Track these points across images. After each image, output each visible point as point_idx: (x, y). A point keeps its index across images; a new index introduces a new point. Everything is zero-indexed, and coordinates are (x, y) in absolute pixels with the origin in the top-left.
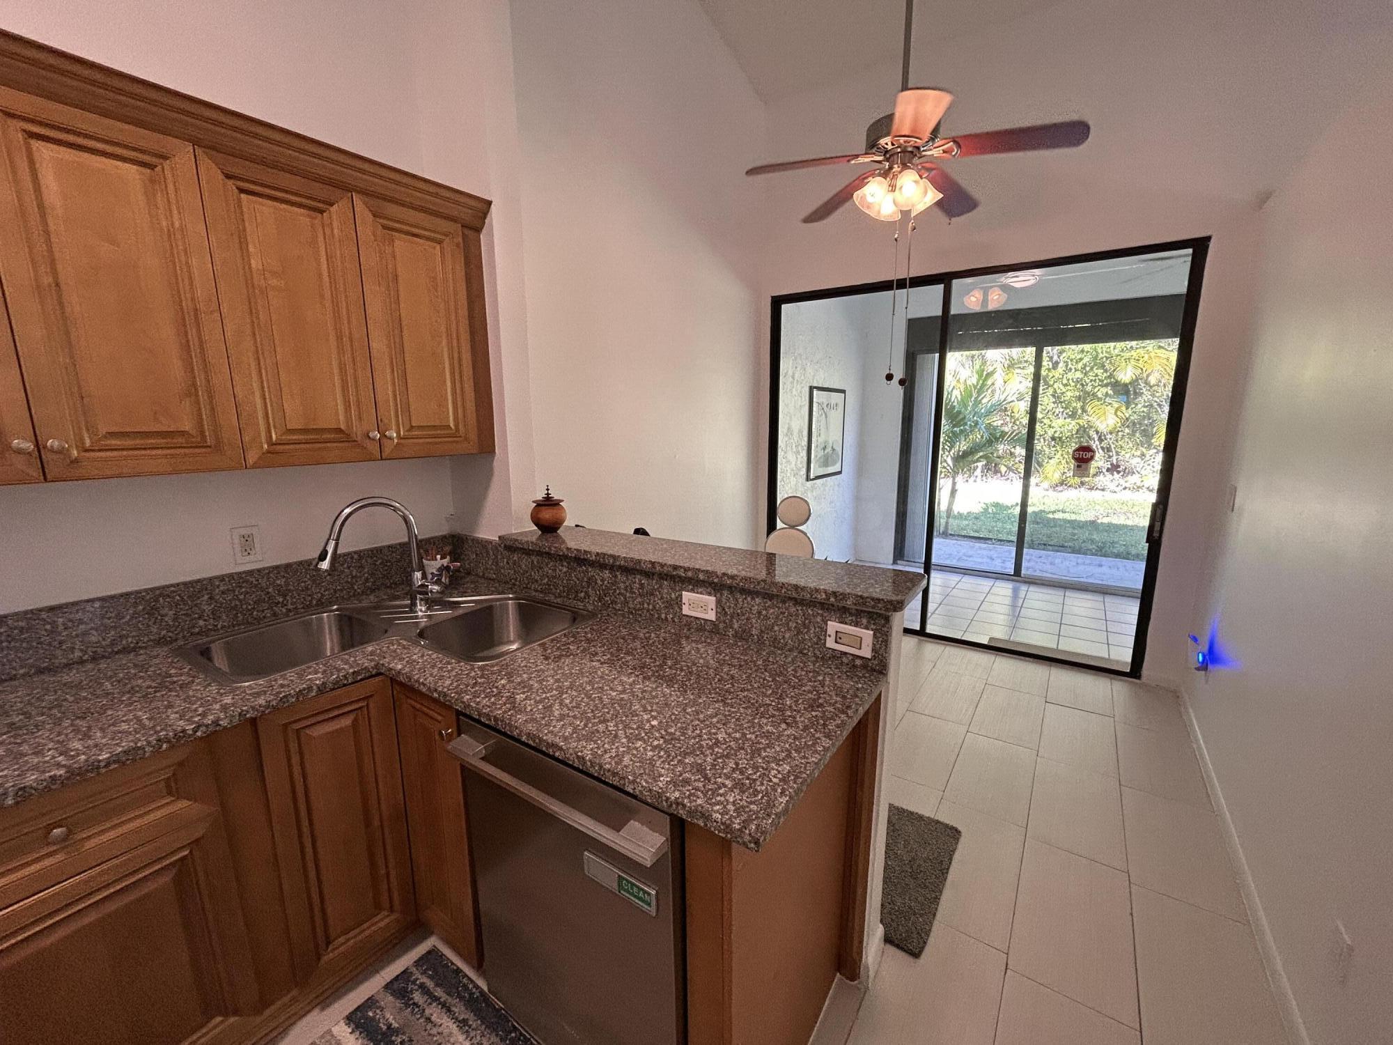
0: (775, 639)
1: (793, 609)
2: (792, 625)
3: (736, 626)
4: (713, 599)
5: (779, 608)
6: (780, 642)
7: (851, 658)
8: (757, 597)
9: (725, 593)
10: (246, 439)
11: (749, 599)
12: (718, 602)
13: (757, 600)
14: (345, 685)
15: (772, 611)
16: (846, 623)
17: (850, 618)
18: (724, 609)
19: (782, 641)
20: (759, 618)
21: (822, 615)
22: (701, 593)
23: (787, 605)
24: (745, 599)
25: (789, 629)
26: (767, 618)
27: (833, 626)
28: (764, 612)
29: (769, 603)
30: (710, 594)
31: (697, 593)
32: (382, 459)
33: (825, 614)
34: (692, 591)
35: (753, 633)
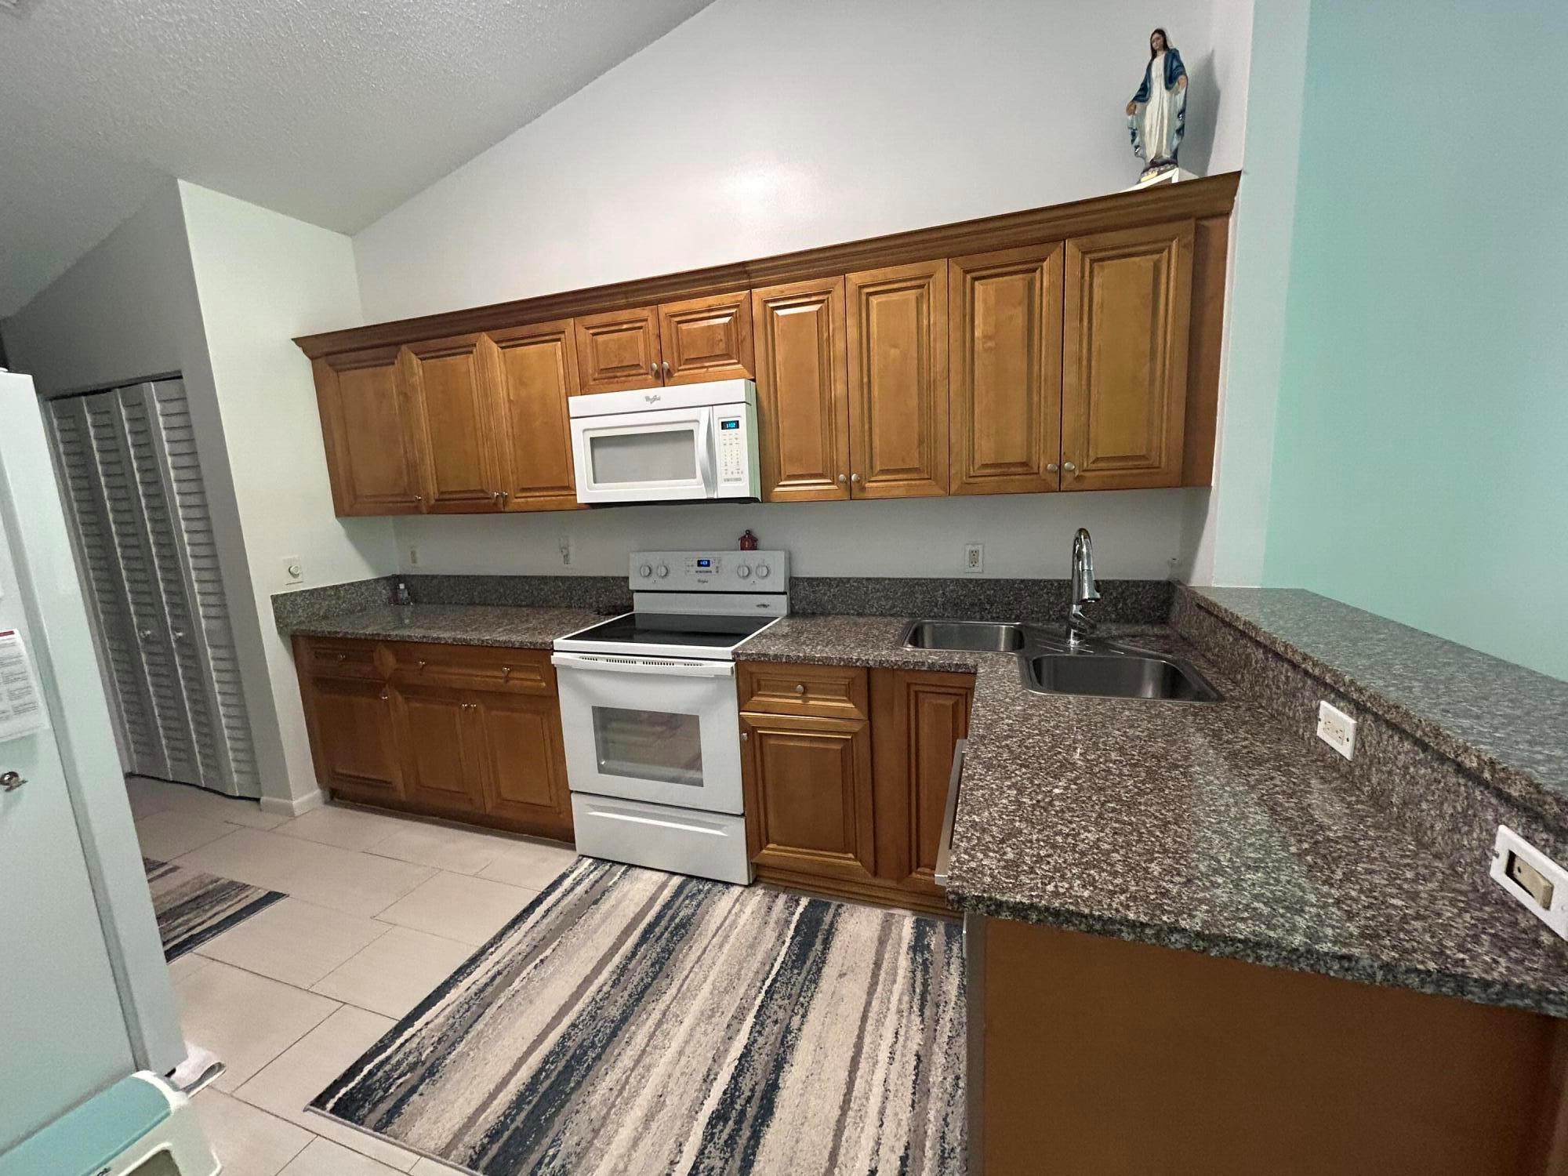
0: (1420, 825)
1: (1452, 780)
2: (1448, 809)
3: (1374, 781)
4: (1352, 722)
5: (1434, 770)
6: (1425, 833)
7: (1533, 922)
8: (1407, 739)
9: (1369, 717)
10: (953, 472)
11: (1396, 738)
12: (1359, 730)
13: (1406, 744)
14: (948, 672)
15: (1423, 771)
16: (1534, 844)
17: (1545, 836)
18: (1364, 746)
19: (1429, 832)
20: (1404, 776)
21: (1496, 811)
22: (1342, 710)
23: (1445, 767)
24: (1391, 737)
25: (1442, 816)
26: (1413, 781)
27: (1507, 838)
28: (1412, 769)
29: (1422, 756)
30: (1351, 714)
31: (1338, 708)
32: (1060, 491)
33: (1502, 810)
34: (1333, 703)
35: (1394, 800)
